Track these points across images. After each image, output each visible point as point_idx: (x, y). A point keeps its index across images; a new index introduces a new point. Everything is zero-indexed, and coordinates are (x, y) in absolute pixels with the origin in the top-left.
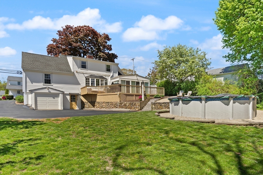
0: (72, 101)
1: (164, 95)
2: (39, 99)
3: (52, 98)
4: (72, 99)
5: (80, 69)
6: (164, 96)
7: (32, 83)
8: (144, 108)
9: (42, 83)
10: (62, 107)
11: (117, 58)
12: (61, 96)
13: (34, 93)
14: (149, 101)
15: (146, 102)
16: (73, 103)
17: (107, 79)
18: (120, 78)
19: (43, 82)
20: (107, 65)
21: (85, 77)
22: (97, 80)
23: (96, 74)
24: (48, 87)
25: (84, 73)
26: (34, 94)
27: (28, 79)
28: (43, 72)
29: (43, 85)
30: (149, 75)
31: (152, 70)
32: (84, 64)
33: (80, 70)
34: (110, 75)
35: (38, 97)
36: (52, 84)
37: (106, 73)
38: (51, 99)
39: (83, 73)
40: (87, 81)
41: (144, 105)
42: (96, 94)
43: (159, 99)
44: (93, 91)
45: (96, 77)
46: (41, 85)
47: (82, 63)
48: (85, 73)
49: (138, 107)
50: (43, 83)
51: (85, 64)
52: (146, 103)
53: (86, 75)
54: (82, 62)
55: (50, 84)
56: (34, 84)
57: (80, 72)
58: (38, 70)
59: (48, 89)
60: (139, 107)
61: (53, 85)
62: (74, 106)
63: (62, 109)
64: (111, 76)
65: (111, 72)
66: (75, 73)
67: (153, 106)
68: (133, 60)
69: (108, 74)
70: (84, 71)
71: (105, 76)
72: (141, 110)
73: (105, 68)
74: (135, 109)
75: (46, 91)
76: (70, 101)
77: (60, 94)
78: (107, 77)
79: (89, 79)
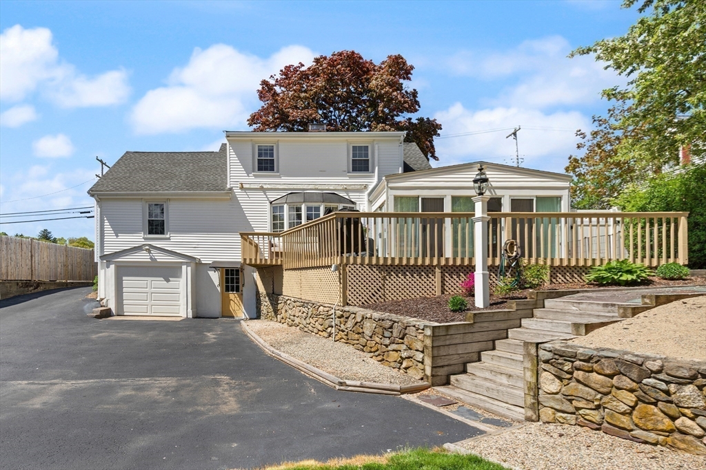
0: (227, 290)
1: (683, 259)
2: (128, 281)
3: (162, 279)
4: (227, 282)
5: (254, 175)
6: (686, 270)
7: (117, 236)
8: (471, 367)
9: (142, 235)
10: (190, 310)
11: (439, 131)
12: (187, 271)
13: (113, 265)
14: (537, 312)
15: (501, 317)
16: (233, 295)
17: (353, 203)
18: (392, 188)
19: (143, 230)
20: (354, 148)
21: (271, 203)
22: (309, 209)
23: (310, 187)
24: (150, 245)
25: (265, 187)
26: (112, 267)
27: (106, 223)
28: (145, 199)
29: (143, 238)
30: (574, 163)
31: (589, 136)
32: (266, 154)
33: (253, 180)
34: (366, 187)
35: (124, 278)
36: (167, 234)
37: (351, 177)
38: (159, 282)
39: (262, 189)
40: (275, 218)
41: (476, 347)
42: (279, 263)
43: (635, 296)
44: (277, 253)
45: (307, 197)
46: (138, 239)
47: (260, 155)
48: (269, 187)
49: (419, 356)
50: (144, 234)
51: (272, 155)
52: (503, 325)
53: (273, 196)
54: (259, 150)
55: (164, 234)
56: (123, 237)
57: (252, 186)
58: (128, 195)
59: (149, 251)
60: (428, 361)
61: (169, 239)
62: (237, 308)
63: (190, 316)
64: (370, 188)
65: (373, 172)
66: (237, 191)
67: (549, 383)
68: (515, 134)
69: (357, 180)
70: (267, 180)
71: (346, 190)
72: (447, 383)
73: (345, 159)
74: (404, 365)
75: (143, 257)
76: (219, 289)
77: (184, 267)
78: (353, 196)
79: (282, 208)
